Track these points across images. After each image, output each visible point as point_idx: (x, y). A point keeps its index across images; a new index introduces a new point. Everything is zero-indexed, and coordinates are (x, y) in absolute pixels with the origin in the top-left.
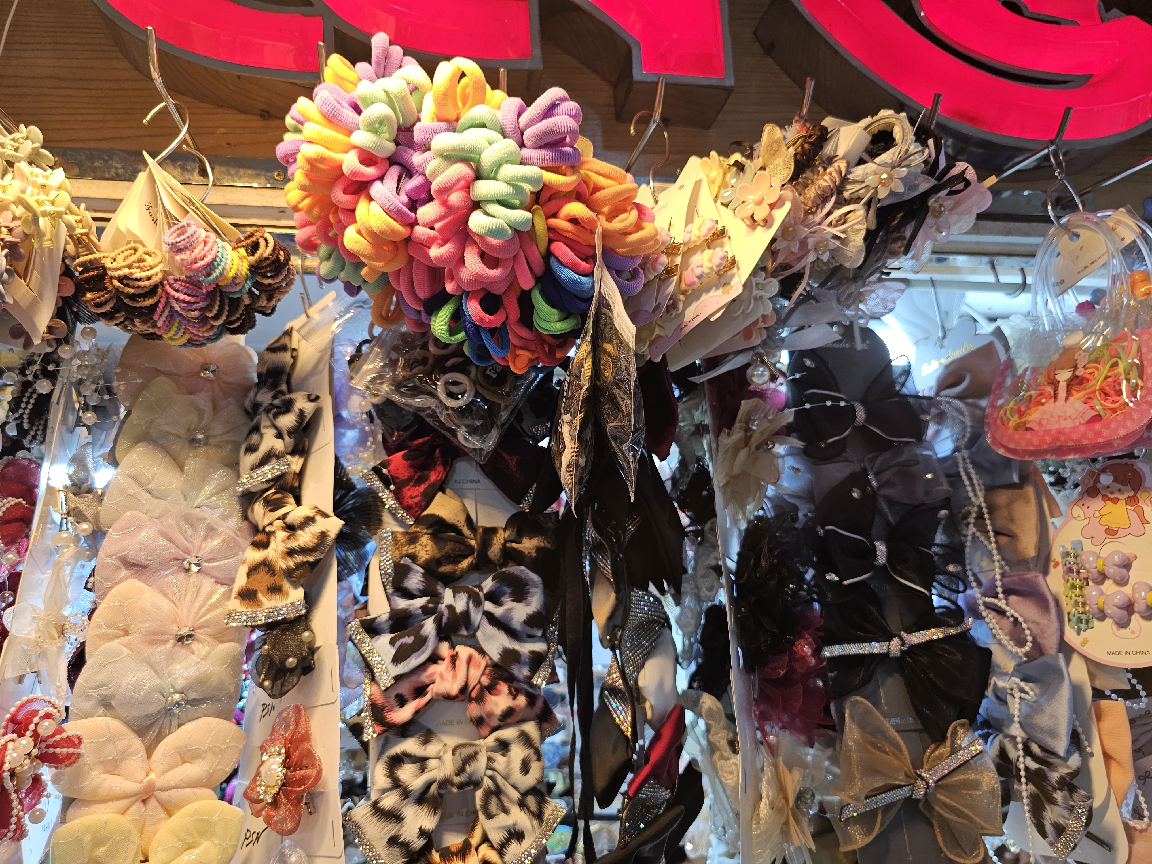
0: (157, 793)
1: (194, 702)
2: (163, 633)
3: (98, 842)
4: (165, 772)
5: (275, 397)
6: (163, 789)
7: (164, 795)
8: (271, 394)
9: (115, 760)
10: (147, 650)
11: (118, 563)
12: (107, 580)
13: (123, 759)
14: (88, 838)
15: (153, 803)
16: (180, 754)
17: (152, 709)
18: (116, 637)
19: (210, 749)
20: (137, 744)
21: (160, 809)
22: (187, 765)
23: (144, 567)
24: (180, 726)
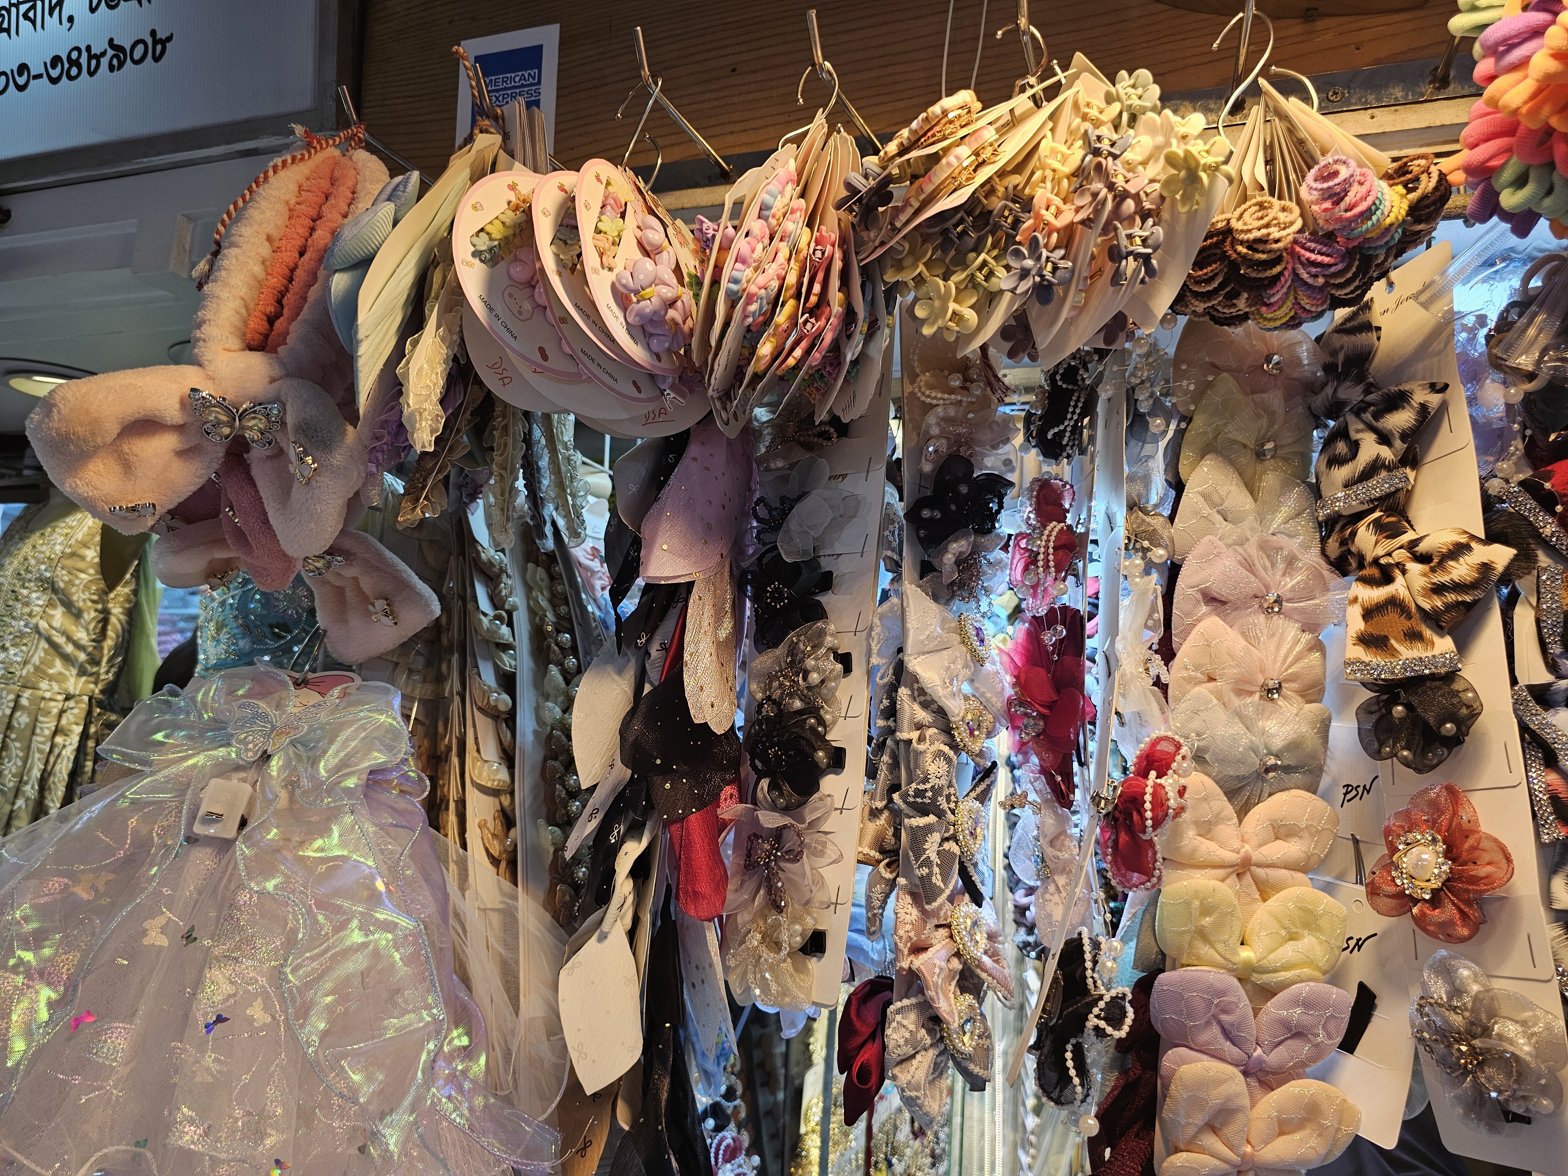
0: (1253, 868)
1: (1287, 769)
2: (1250, 682)
3: (1206, 911)
4: (1260, 845)
5: (1367, 392)
6: (1259, 866)
7: (1261, 872)
8: (1360, 389)
9: (1209, 822)
10: (1236, 702)
11: (1199, 597)
12: (1187, 615)
13: (1217, 823)
14: (1197, 903)
15: (1248, 878)
16: (1273, 827)
17: (1243, 771)
18: (1201, 682)
19: (1307, 827)
20: (1229, 810)
21: (1254, 888)
22: (1279, 842)
23: (1224, 603)
24: (1270, 795)
